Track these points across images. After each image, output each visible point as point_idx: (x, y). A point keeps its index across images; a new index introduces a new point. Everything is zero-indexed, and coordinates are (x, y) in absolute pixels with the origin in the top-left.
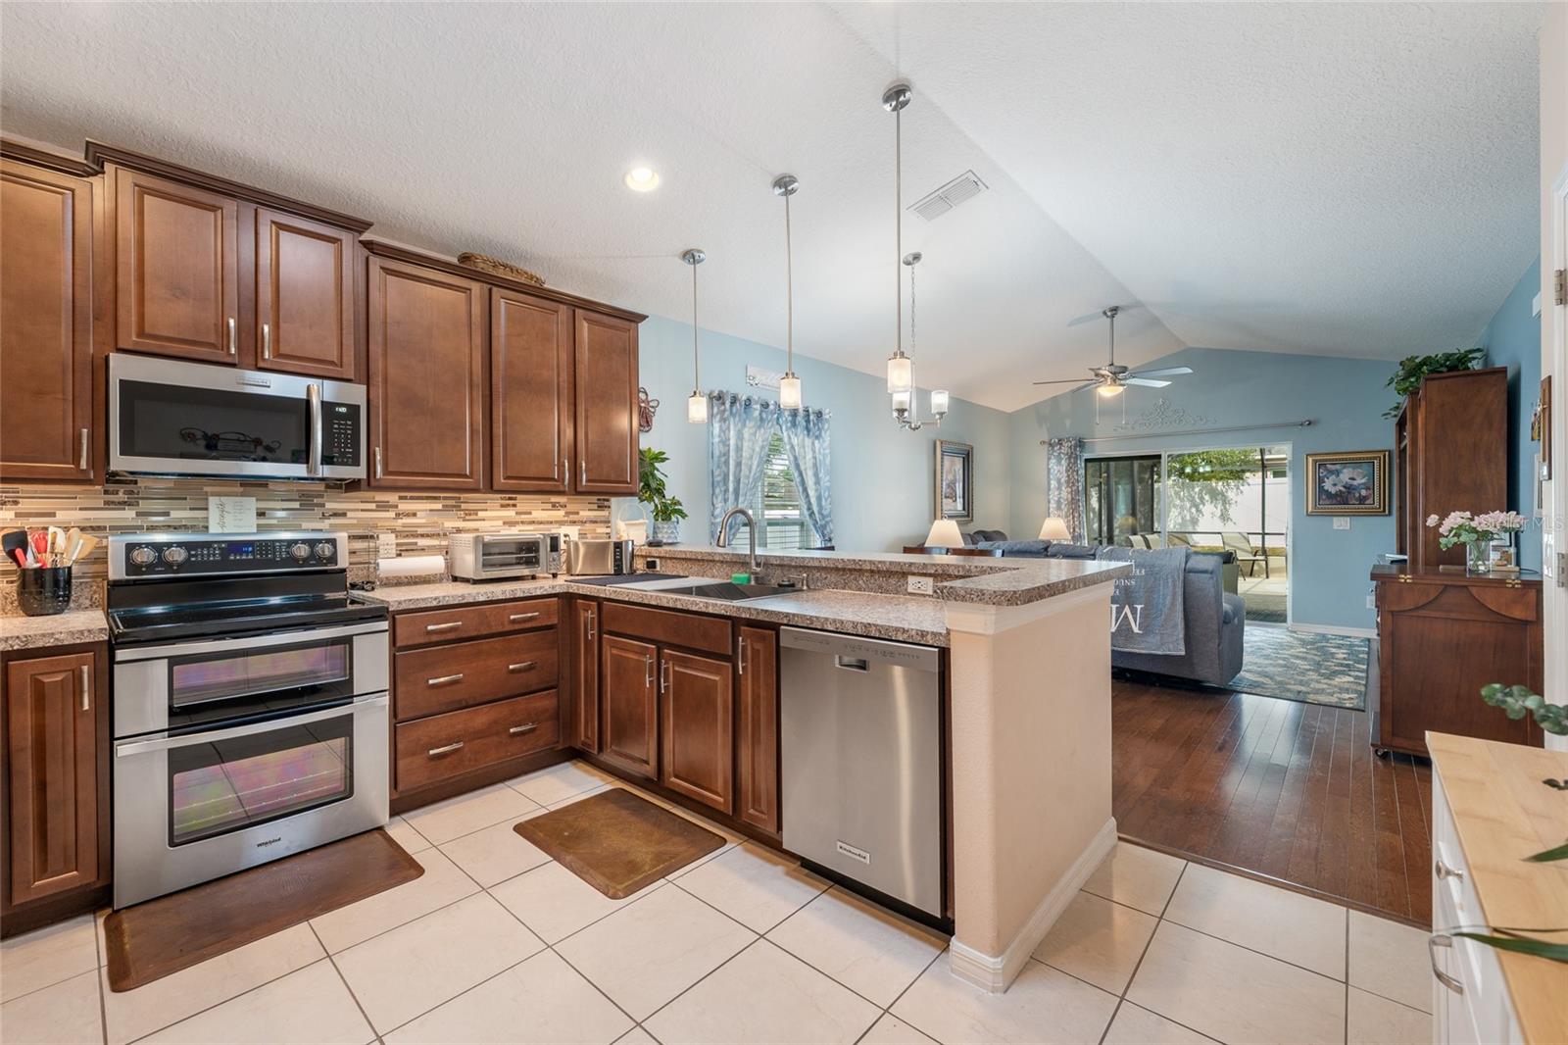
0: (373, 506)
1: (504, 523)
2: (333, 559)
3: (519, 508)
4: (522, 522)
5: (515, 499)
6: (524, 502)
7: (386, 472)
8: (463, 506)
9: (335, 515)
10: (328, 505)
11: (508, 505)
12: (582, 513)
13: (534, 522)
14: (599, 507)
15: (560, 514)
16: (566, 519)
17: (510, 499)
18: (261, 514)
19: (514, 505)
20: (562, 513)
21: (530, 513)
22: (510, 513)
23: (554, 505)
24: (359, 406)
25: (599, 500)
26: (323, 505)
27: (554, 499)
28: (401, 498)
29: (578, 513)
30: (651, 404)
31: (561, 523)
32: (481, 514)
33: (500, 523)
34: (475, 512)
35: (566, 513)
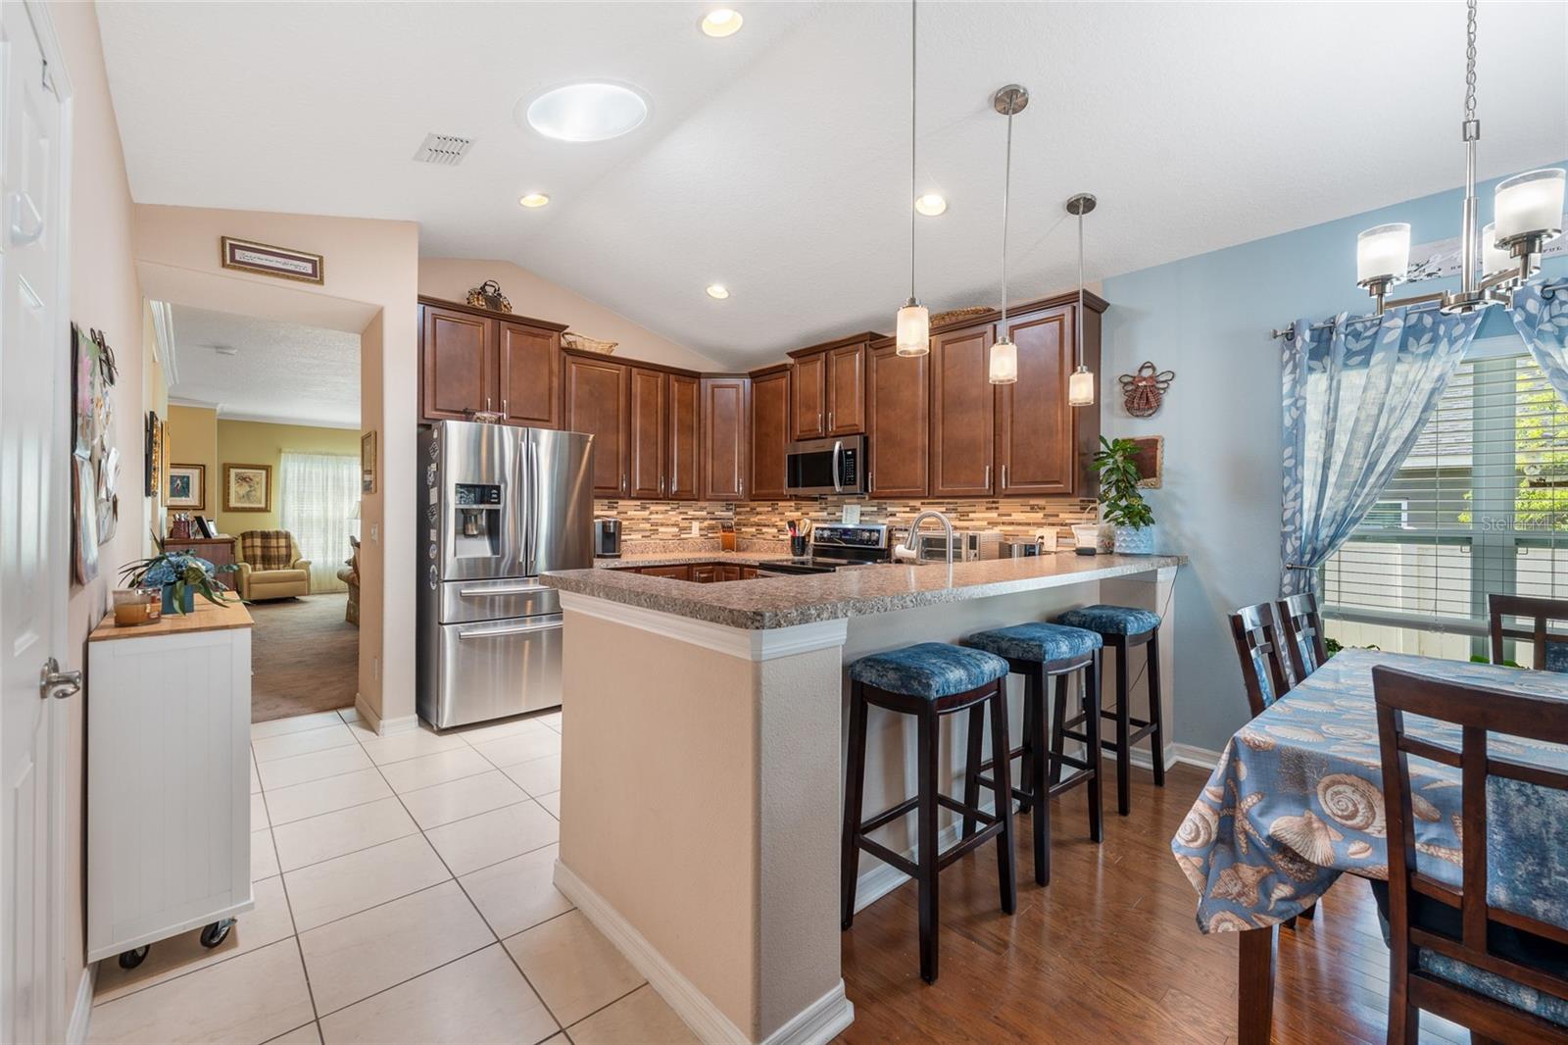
0: (908, 509)
1: (989, 523)
2: (877, 542)
3: (1000, 511)
4: (1003, 523)
5: (997, 502)
6: (1005, 505)
7: (877, 488)
8: (959, 509)
9: (891, 515)
10: (889, 509)
11: (992, 508)
12: (1061, 516)
13: (1013, 523)
14: (1081, 509)
15: (1039, 516)
16: (1044, 521)
17: (994, 502)
18: (862, 514)
19: (997, 508)
20: (1040, 515)
21: (1010, 515)
22: (993, 515)
23: (1032, 508)
24: (856, 449)
25: (1082, 501)
26: (886, 509)
27: (1033, 502)
28: (922, 504)
29: (1057, 516)
30: (1162, 379)
31: (1039, 525)
32: (971, 515)
33: (985, 523)
34: (966, 514)
35: (1045, 515)
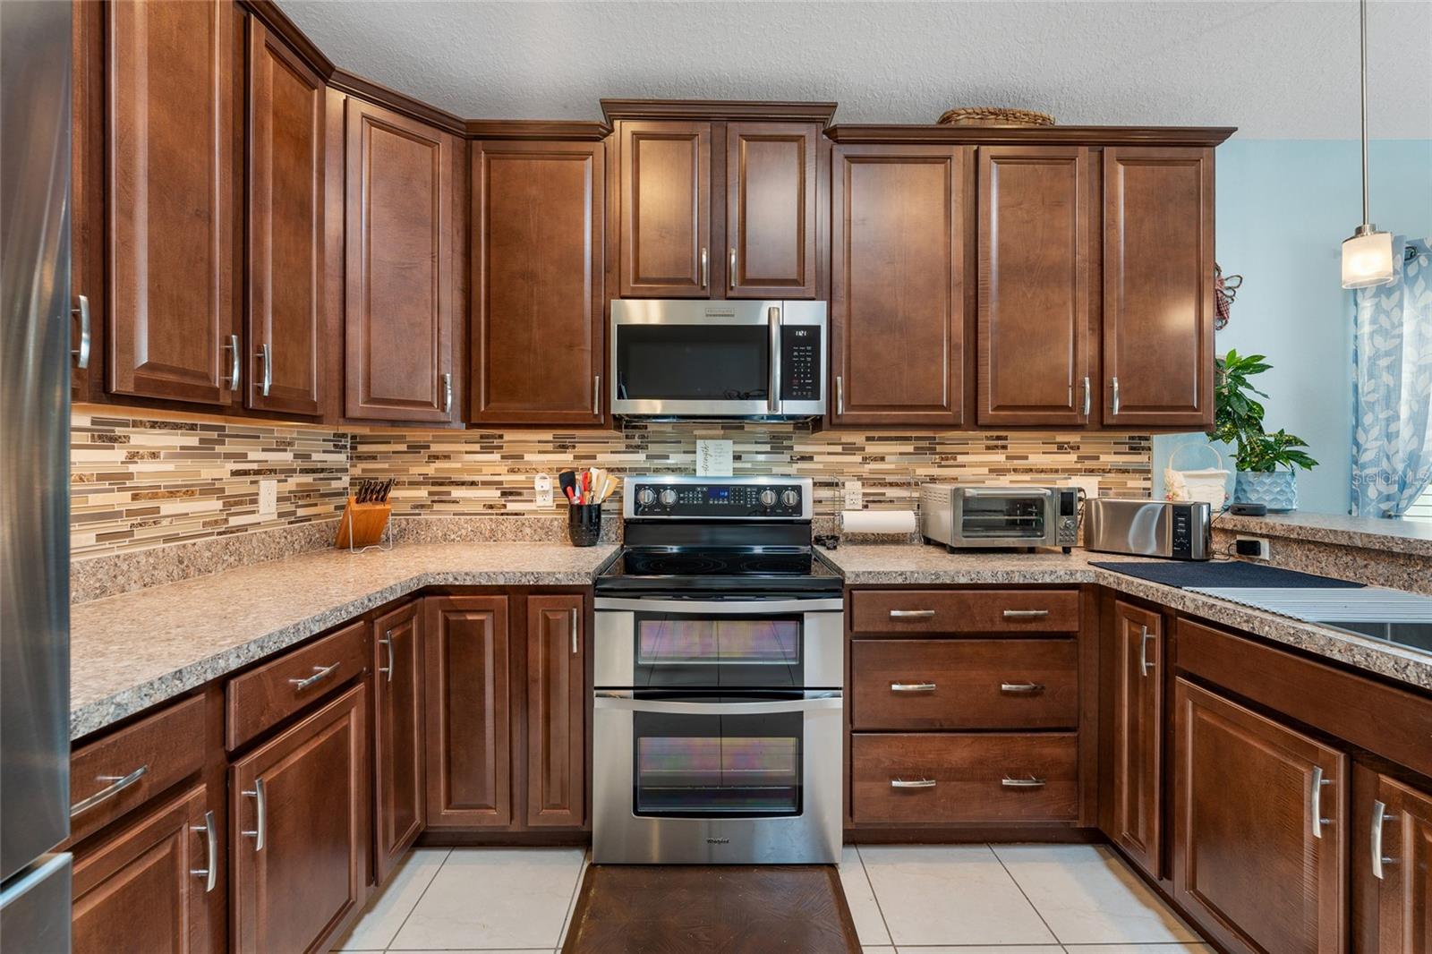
0: (839, 449)
1: (991, 471)
2: (798, 508)
3: (1010, 451)
4: (1015, 470)
5: (1005, 438)
6: (1018, 442)
7: (849, 405)
8: (939, 449)
9: (803, 458)
10: (797, 448)
11: (996, 447)
12: (1103, 458)
13: (1031, 470)
14: (1131, 448)
15: (1070, 459)
16: (1079, 466)
17: (999, 438)
18: (737, 458)
19: (1004, 447)
20: (1073, 457)
21: (1026, 458)
22: (999, 458)
23: (1061, 447)
24: (819, 327)
25: (1132, 438)
26: (791, 448)
27: (1062, 437)
28: (868, 439)
29: (1098, 458)
30: (1227, 284)
31: (1071, 472)
32: (960, 458)
33: (986, 470)
34: (954, 455)
35: (1079, 457)
